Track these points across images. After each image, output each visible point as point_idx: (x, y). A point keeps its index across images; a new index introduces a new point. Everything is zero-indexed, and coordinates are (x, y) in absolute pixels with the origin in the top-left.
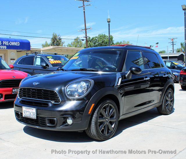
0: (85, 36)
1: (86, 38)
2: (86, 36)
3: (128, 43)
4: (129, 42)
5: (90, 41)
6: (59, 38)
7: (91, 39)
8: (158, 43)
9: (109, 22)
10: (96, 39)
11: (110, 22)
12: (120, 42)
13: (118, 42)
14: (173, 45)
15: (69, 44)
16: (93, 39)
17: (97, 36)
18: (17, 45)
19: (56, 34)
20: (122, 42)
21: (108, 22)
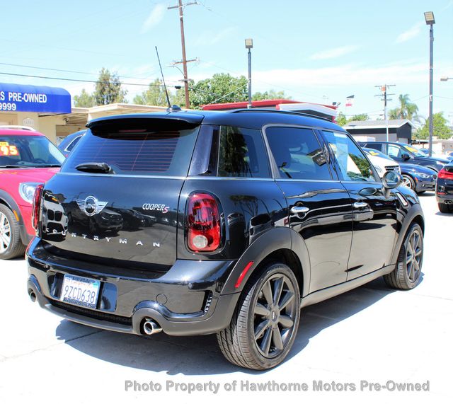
0: (183, 78)
1: (186, 82)
2: (186, 77)
3: (283, 96)
4: (283, 94)
5: (194, 90)
6: (116, 80)
7: (195, 85)
8: (352, 97)
9: (249, 47)
10: (209, 84)
11: (252, 47)
12: (263, 93)
13: (260, 94)
14: (385, 100)
15: (137, 96)
16: (200, 84)
17: (211, 78)
18: (41, 102)
19: (108, 71)
20: (269, 93)
21: (247, 47)
